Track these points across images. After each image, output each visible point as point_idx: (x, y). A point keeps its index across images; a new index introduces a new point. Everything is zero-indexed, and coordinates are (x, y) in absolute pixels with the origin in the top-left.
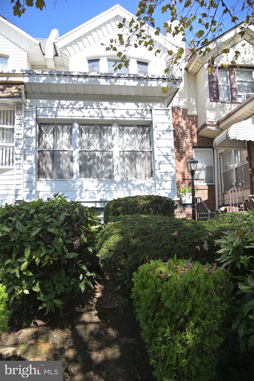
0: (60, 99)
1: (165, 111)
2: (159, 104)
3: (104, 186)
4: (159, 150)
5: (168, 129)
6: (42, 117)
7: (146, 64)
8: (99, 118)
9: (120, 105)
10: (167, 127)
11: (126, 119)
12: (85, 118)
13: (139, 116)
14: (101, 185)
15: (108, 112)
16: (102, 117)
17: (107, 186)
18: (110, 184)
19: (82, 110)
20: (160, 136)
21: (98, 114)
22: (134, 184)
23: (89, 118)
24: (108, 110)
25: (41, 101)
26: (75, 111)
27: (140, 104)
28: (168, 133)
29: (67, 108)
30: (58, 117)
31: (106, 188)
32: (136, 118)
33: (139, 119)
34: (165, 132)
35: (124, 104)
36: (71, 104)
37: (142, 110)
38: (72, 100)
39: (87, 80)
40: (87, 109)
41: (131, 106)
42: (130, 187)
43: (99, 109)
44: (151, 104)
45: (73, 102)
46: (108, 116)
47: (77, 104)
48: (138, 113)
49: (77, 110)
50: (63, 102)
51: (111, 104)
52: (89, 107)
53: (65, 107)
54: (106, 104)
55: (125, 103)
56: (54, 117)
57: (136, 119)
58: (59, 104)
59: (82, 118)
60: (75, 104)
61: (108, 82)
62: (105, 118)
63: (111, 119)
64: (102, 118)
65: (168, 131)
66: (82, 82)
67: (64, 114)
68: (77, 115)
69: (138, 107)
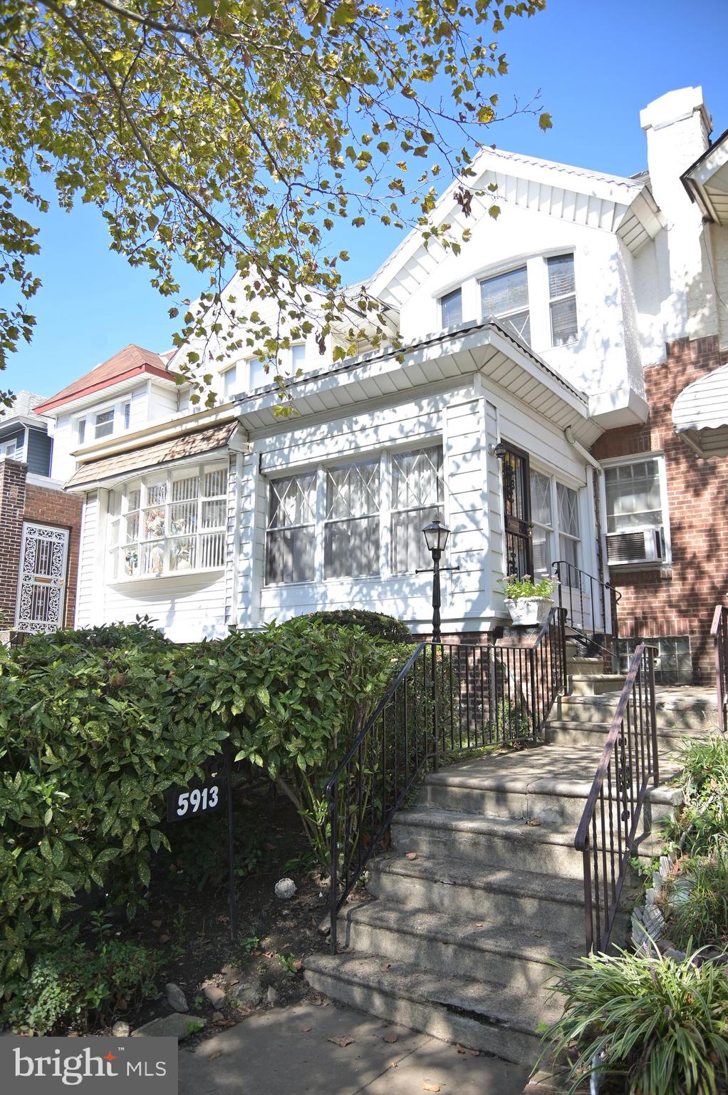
0: (293, 429)
1: (470, 405)
2: (463, 392)
3: (360, 591)
4: (456, 500)
5: (474, 447)
6: (269, 470)
7: (568, 257)
8: (352, 452)
9: (387, 414)
10: (474, 443)
11: (398, 442)
12: (330, 457)
13: (423, 429)
14: (356, 589)
15: (368, 435)
16: (357, 447)
17: (365, 591)
18: (370, 586)
19: (326, 441)
20: (458, 467)
21: (351, 443)
22: (414, 584)
23: (336, 455)
24: (367, 432)
25: (268, 441)
26: (315, 447)
27: (425, 402)
28: (475, 456)
29: (304, 444)
30: (290, 465)
31: (364, 596)
32: (418, 434)
33: (422, 436)
34: (468, 456)
35: (395, 411)
36: (310, 435)
37: (428, 414)
38: (310, 426)
39: (320, 383)
40: (332, 437)
41: (407, 410)
42: (406, 590)
43: (353, 432)
44: (446, 396)
45: (313, 429)
46: (367, 442)
47: (318, 433)
48: (421, 424)
49: (318, 444)
50: (298, 434)
51: (372, 415)
52: (335, 433)
53: (300, 442)
54: (364, 419)
55: (396, 409)
56: (284, 466)
57: (417, 438)
58: (293, 439)
59: (325, 458)
60: (314, 434)
61: (352, 376)
62: (362, 450)
63: (371, 448)
64: (357, 451)
65: (476, 451)
66: (312, 391)
67: (299, 457)
68: (318, 453)
69: (421, 409)
